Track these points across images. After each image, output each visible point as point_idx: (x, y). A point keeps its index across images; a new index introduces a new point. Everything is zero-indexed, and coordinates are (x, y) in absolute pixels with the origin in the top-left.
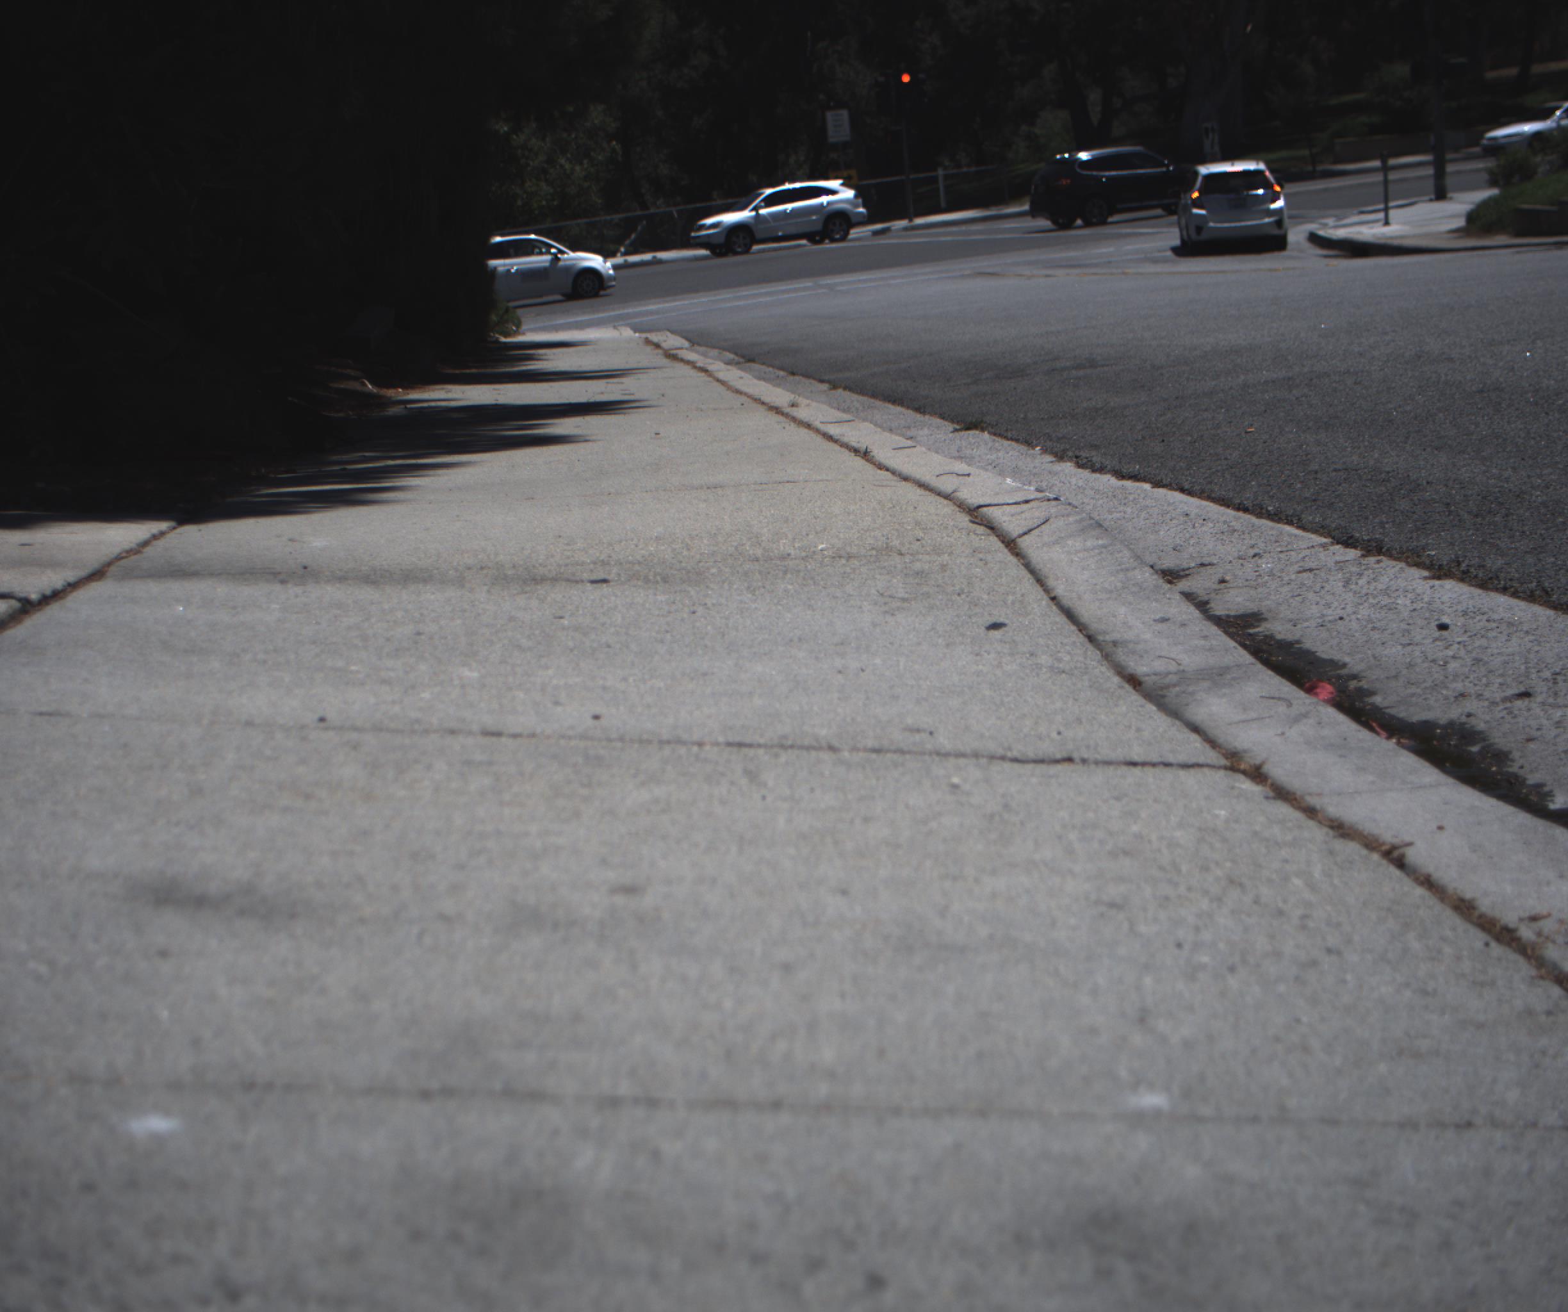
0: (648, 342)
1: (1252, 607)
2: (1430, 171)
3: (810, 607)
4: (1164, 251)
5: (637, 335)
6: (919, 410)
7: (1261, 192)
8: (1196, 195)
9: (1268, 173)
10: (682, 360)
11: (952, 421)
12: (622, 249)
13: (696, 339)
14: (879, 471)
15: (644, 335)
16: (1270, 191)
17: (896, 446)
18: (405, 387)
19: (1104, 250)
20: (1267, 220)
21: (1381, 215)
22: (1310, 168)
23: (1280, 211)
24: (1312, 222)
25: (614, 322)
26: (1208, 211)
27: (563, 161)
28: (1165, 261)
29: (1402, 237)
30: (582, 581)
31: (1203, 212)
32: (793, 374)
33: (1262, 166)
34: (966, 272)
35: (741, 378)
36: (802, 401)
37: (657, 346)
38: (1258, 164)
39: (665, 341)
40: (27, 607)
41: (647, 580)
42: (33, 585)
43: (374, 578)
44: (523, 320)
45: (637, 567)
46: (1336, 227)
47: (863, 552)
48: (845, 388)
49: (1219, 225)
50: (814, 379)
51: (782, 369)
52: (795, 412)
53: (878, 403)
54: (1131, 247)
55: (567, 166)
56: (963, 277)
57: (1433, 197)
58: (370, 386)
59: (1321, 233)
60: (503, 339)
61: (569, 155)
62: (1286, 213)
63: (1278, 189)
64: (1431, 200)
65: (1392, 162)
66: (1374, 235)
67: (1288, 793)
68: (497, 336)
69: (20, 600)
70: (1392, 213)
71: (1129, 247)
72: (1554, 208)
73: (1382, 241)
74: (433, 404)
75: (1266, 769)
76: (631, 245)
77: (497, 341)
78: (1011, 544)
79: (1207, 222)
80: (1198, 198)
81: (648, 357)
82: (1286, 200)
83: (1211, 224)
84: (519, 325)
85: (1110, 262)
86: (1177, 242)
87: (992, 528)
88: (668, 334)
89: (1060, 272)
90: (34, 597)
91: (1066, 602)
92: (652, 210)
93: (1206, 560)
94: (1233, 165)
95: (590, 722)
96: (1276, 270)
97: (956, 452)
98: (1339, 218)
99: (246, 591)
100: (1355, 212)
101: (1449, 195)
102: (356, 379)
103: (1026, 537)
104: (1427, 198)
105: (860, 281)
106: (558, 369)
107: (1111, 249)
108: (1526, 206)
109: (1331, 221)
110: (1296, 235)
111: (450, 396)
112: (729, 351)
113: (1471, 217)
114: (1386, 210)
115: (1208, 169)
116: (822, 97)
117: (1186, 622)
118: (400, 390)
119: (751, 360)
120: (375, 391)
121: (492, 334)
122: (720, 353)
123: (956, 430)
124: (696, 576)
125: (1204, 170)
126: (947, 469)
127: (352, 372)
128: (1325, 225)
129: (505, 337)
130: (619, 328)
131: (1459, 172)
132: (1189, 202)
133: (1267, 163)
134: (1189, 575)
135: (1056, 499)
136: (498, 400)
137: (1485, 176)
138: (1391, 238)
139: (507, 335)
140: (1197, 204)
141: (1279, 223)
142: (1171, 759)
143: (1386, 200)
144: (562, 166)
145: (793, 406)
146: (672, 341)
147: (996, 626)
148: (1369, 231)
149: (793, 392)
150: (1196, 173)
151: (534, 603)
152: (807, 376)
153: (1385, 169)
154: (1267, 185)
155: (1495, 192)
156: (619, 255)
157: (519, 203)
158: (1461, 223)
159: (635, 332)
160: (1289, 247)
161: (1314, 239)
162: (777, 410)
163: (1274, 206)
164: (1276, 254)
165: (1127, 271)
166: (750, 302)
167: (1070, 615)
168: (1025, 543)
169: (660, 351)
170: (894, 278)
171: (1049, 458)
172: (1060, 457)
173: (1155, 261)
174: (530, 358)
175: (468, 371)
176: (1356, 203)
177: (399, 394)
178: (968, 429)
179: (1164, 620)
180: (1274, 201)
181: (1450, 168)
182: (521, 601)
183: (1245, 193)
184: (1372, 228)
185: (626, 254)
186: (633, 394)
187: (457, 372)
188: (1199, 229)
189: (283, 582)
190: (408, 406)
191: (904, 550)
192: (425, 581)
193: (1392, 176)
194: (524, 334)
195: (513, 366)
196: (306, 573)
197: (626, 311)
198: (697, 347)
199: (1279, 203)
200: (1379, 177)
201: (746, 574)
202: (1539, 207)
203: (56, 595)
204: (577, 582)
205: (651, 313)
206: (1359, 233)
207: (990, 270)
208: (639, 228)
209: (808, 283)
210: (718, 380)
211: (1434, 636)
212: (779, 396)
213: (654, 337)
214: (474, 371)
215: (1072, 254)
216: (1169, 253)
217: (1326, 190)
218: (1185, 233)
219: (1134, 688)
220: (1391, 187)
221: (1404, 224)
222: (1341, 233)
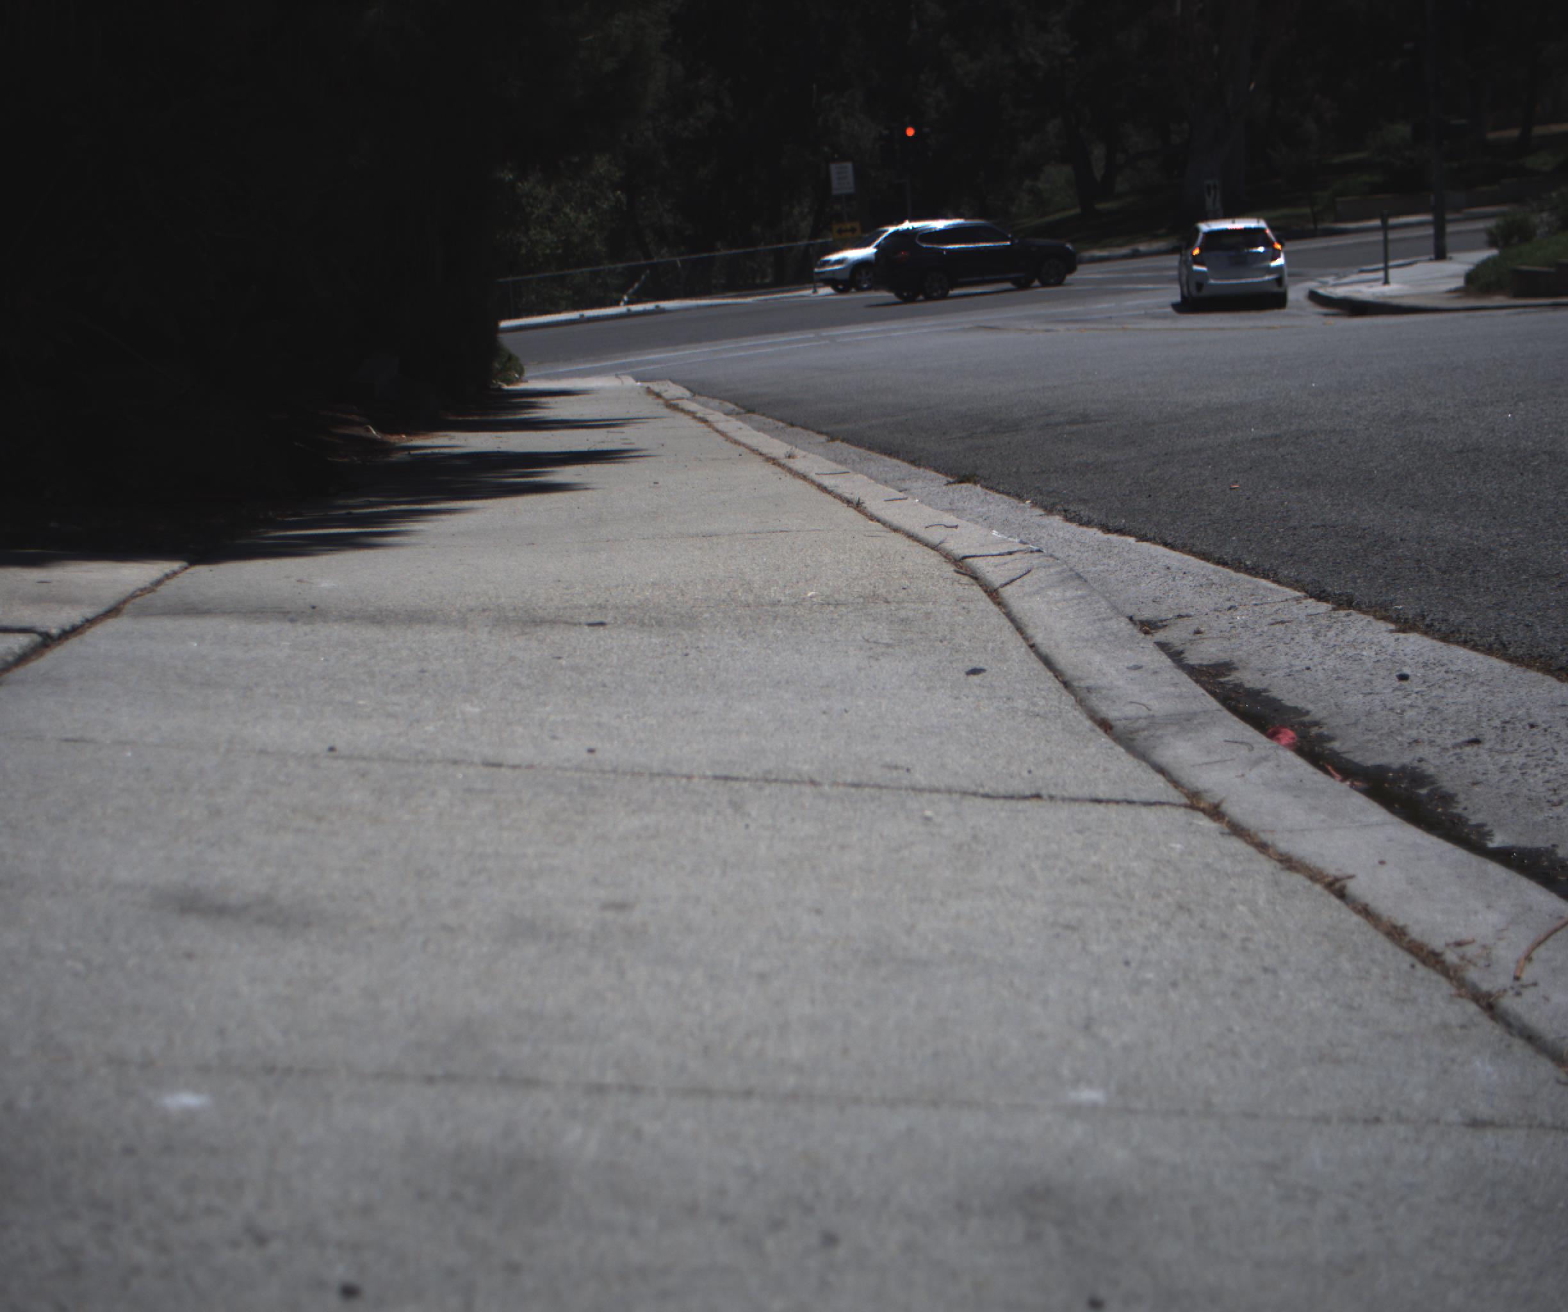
0: (649, 391)
1: (1224, 657)
2: (1430, 231)
3: (799, 651)
4: (1164, 307)
5: (639, 384)
6: (914, 462)
7: (1261, 249)
8: (1196, 252)
9: (1268, 231)
10: (683, 410)
11: (946, 474)
12: (626, 298)
13: (698, 389)
14: (870, 522)
15: (646, 384)
16: (1271, 249)
17: (886, 498)
18: (408, 434)
19: (1105, 306)
20: (1267, 278)
21: (1381, 274)
22: (1311, 226)
23: (1279, 268)
24: (1312, 280)
25: (617, 371)
26: (1208, 269)
27: (567, 210)
28: (1164, 317)
29: (1402, 296)
30: (580, 624)
31: (1204, 269)
32: (792, 425)
33: (1262, 224)
34: (967, 326)
35: (740, 429)
36: (799, 453)
37: (658, 396)
38: (1258, 222)
39: (666, 391)
40: (48, 641)
41: (642, 624)
42: (54, 620)
43: (380, 618)
44: (525, 367)
45: (633, 612)
46: (1335, 285)
47: (851, 599)
48: (843, 440)
49: (1219, 282)
50: (813, 430)
51: (782, 420)
52: (791, 463)
53: (874, 455)
54: (1131, 302)
55: (572, 215)
56: (964, 330)
57: (1433, 256)
58: (374, 432)
59: (1322, 291)
60: (506, 387)
61: (573, 204)
62: (1286, 270)
63: (1278, 246)
64: (1431, 260)
65: (1393, 221)
66: (1373, 294)
67: (1243, 829)
68: (500, 383)
69: (41, 634)
70: (1392, 272)
71: (1129, 303)
72: (1553, 270)
73: (1381, 300)
74: (436, 451)
75: (1224, 807)
76: (634, 294)
77: (500, 389)
78: (993, 593)
79: (1207, 279)
80: (1198, 255)
81: (649, 407)
82: (1286, 259)
83: (1212, 281)
84: (521, 372)
85: (1111, 318)
86: (1177, 299)
87: (975, 577)
88: (670, 383)
89: (1061, 327)
90: (54, 631)
91: (1044, 649)
92: (655, 260)
93: (1184, 612)
94: (1233, 222)
95: (585, 756)
96: (1273, 328)
97: (949, 505)
98: (1338, 276)
99: (258, 629)
100: (1356, 270)
101: (1449, 255)
102: (360, 424)
103: (1008, 587)
104: (1427, 258)
105: (861, 333)
106: (559, 418)
107: (1113, 305)
108: (1525, 268)
109: (1331, 280)
110: (1296, 293)
111: (452, 442)
112: (730, 401)
113: (1470, 277)
114: (1386, 269)
115: (1209, 226)
116: (826, 149)
117: (1158, 670)
118: (404, 436)
119: (751, 411)
120: (379, 437)
121: (494, 382)
122: (720, 403)
123: (949, 483)
124: (689, 621)
125: (1205, 227)
126: (936, 521)
127: (356, 418)
128: (1325, 284)
129: (508, 384)
130: (620, 376)
131: (1459, 233)
132: (1190, 258)
133: (1268, 221)
134: (1166, 626)
135: (1039, 551)
136: (499, 448)
137: (1484, 237)
138: (1390, 297)
139: (509, 382)
140: (1198, 260)
141: (1279, 281)
142: (1135, 797)
143: (1386, 261)
144: (566, 214)
145: (789, 457)
146: (673, 391)
147: (975, 672)
148: (1368, 289)
149: (790, 443)
150: (1197, 231)
151: (534, 644)
152: (806, 427)
153: (1385, 228)
154: (1268, 243)
155: (1493, 252)
156: (622, 303)
157: (524, 251)
158: (1460, 283)
159: (637, 380)
160: (1289, 304)
161: (1314, 296)
162: (774, 461)
163: (1274, 264)
164: (1276, 311)
165: (1126, 326)
166: (752, 352)
167: (1047, 662)
168: (1007, 593)
169: (661, 401)
170: (895, 330)
171: (1040, 511)
172: (1050, 510)
173: (1155, 317)
174: (533, 406)
175: (471, 419)
176: (1355, 262)
177: (403, 440)
178: (961, 482)
179: (1137, 668)
180: (1274, 259)
181: (1450, 228)
182: (521, 641)
183: (1246, 250)
184: (1371, 287)
185: (629, 302)
186: (633, 444)
187: (460, 419)
188: (1200, 286)
189: (292, 621)
190: (412, 452)
191: (890, 598)
192: (429, 622)
193: (1392, 235)
194: (526, 381)
195: (515, 414)
196: (314, 613)
197: (628, 360)
198: (697, 397)
199: (1280, 261)
200: (1378, 237)
201: (737, 619)
202: (1537, 268)
203: (74, 631)
204: (575, 624)
205: (653, 362)
206: (1359, 292)
207: (992, 324)
208: (643, 277)
209: (811, 335)
210: (717, 431)
211: (1394, 686)
212: (777, 447)
213: (655, 386)
214: (476, 418)
215: (1074, 309)
216: (1170, 310)
217: (1326, 249)
218: (1185, 289)
219: (1106, 731)
220: (1391, 247)
221: (1405, 283)
222: (1340, 292)
